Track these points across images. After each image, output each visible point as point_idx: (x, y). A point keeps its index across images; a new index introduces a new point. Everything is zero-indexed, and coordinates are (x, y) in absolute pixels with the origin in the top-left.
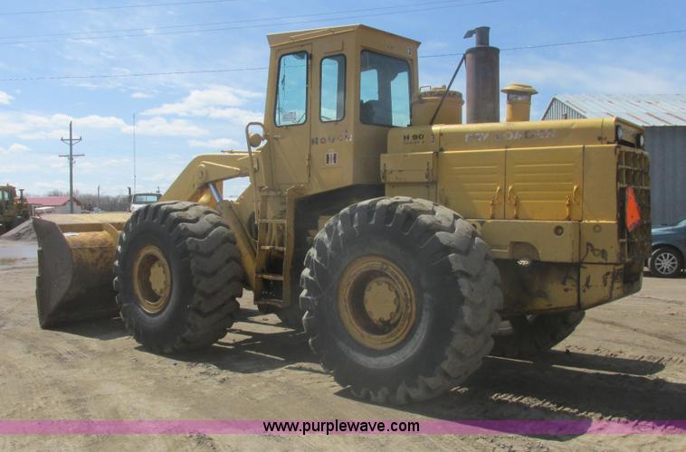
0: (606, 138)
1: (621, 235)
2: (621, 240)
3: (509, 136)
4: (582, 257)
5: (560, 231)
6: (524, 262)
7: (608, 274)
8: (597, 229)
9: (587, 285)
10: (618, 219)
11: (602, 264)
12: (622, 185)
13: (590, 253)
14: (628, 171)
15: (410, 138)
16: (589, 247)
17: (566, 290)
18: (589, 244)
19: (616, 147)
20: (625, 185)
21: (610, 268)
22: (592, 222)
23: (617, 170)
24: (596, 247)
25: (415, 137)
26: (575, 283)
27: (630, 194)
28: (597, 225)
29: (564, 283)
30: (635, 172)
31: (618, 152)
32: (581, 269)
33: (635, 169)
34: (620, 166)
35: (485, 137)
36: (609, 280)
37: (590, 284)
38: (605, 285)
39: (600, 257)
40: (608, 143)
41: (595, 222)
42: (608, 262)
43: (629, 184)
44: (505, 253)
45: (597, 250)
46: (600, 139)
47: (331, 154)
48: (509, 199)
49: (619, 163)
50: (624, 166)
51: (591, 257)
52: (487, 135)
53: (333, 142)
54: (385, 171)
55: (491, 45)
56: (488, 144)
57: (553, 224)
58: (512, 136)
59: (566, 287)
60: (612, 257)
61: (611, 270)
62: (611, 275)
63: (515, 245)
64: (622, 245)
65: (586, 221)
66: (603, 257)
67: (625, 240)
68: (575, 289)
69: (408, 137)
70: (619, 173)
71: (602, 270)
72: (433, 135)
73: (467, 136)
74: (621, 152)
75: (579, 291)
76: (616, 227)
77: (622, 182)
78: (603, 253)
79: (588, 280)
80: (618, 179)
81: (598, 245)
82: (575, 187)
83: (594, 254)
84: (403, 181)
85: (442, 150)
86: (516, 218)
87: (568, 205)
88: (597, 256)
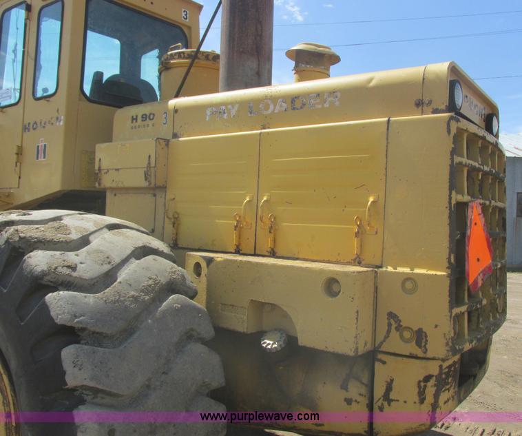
0: (430, 103)
1: (456, 300)
2: (456, 310)
3: (267, 107)
4: (378, 342)
5: (335, 288)
6: (269, 343)
7: (427, 378)
8: (409, 285)
9: (386, 397)
10: (450, 266)
11: (417, 357)
12: (460, 198)
13: (394, 334)
14: (472, 171)
15: (139, 119)
16: (392, 321)
17: (349, 402)
18: (392, 315)
19: (451, 118)
20: (466, 198)
21: (434, 369)
22: (400, 270)
23: (452, 166)
24: (404, 324)
25: (145, 117)
26: (363, 390)
27: (475, 215)
28: (408, 278)
29: (344, 387)
30: (485, 174)
31: (454, 131)
32: (378, 365)
33: (486, 169)
34: (457, 159)
35: (233, 112)
36: (430, 390)
37: (392, 396)
38: (422, 401)
39: (414, 343)
40: (435, 111)
41: (407, 270)
42: (429, 355)
43: (473, 196)
44: (241, 322)
45: (408, 328)
46: (419, 104)
48: (261, 218)
49: (454, 152)
50: (464, 160)
51: (395, 343)
52: (236, 107)
53: (44, 127)
54: (100, 169)
56: (237, 122)
57: (321, 272)
58: (272, 107)
59: (349, 395)
60: (437, 346)
61: (436, 372)
62: (432, 382)
63: (260, 307)
64: (457, 319)
65: (390, 269)
66: (419, 344)
67: (464, 309)
68: (364, 401)
69: (136, 119)
70: (454, 170)
71: (417, 371)
72: (166, 113)
73: (208, 113)
74: (460, 131)
75: (371, 407)
76: (447, 282)
77: (460, 192)
78: (420, 337)
79: (389, 388)
80: (453, 186)
81: (411, 320)
82: (371, 199)
83: (402, 337)
84: (120, 185)
85: (175, 136)
86: (273, 254)
87: (357, 234)
88: (407, 341)
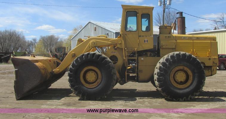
9: (213, 71)
16: (213, 63)
17: (209, 72)
25: (168, 37)
29: (208, 70)
32: (212, 67)
35: (187, 38)
41: (214, 57)
46: (214, 40)
47: (146, 40)
53: (146, 37)
54: (162, 45)
55: (183, 16)
56: (188, 40)
58: (194, 38)
68: (211, 71)
69: (166, 37)
72: (174, 37)
75: (211, 72)
78: (216, 64)
81: (215, 62)
82: (209, 50)
84: (167, 48)
87: (208, 54)
